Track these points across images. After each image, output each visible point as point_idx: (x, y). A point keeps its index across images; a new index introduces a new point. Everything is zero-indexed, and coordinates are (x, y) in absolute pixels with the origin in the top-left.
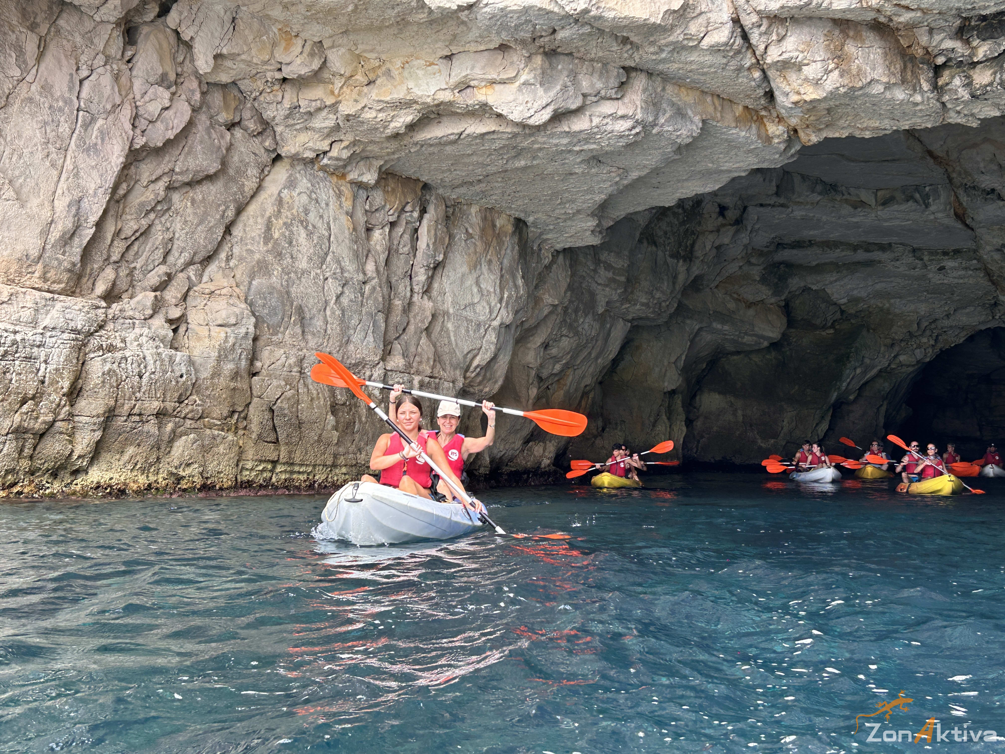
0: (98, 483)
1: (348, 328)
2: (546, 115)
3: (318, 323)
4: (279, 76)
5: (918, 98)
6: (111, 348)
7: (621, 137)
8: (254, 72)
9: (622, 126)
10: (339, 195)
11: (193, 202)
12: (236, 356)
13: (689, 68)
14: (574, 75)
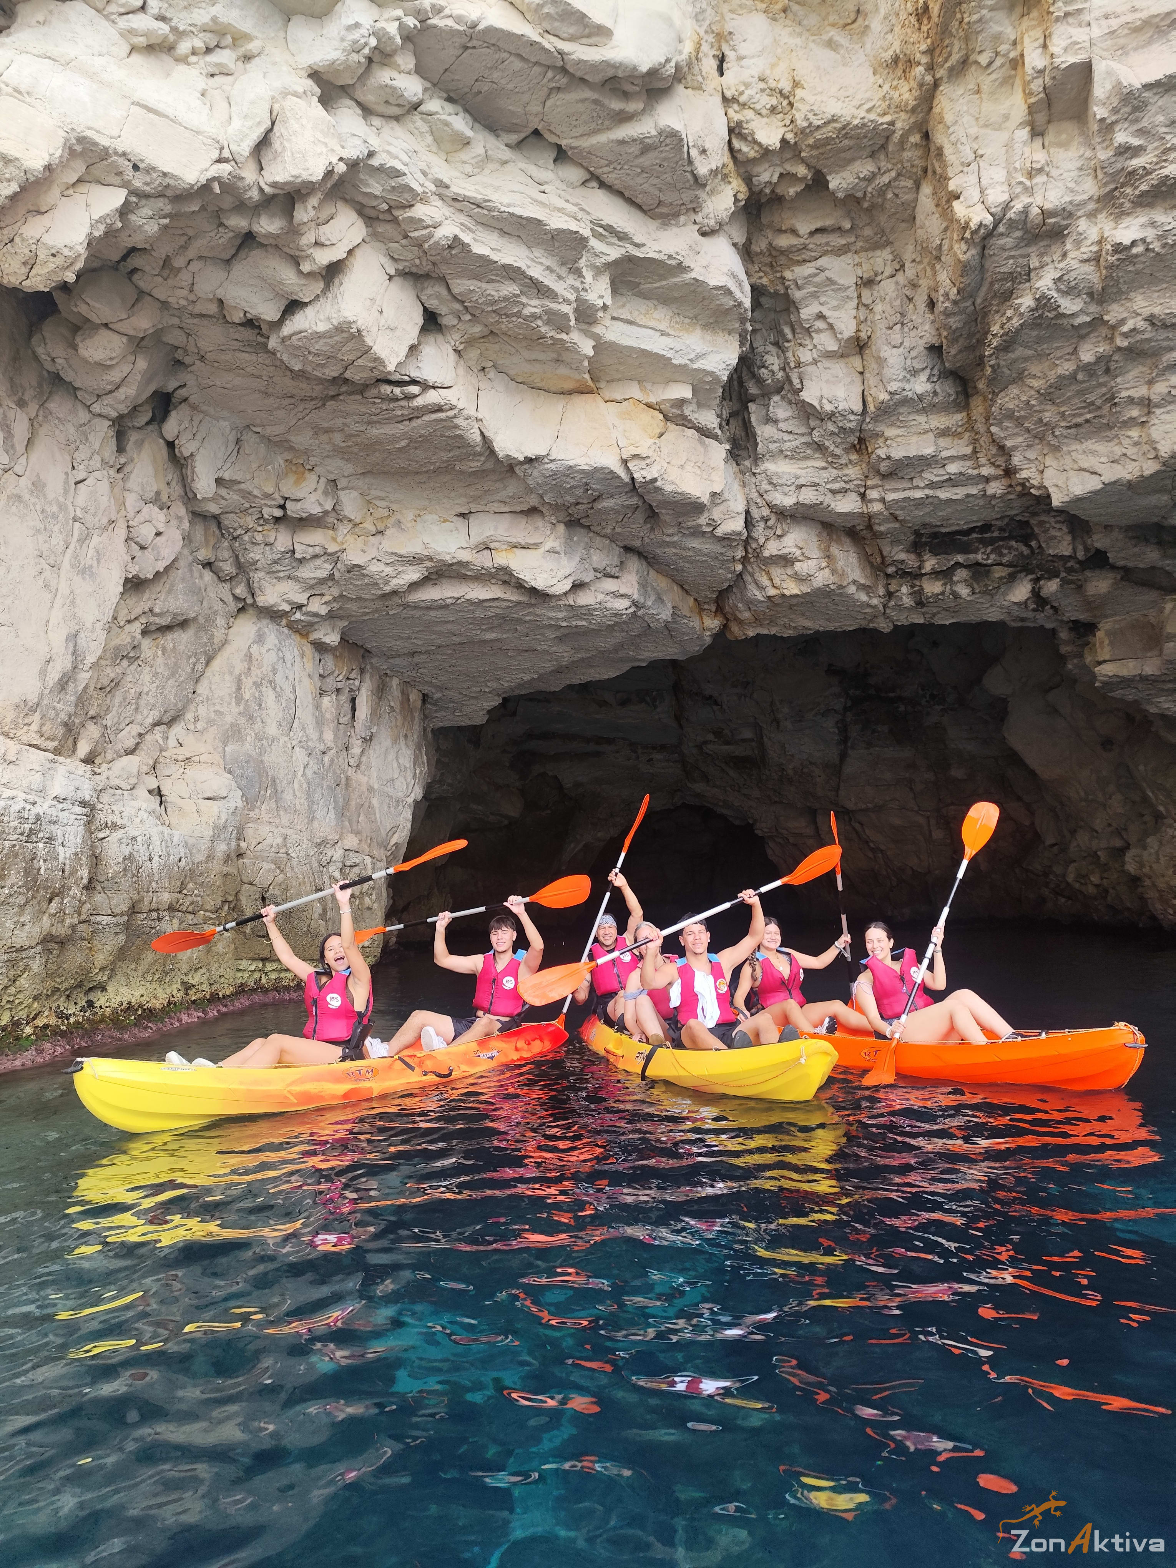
0: (129, 1003)
1: (313, 803)
2: (566, 586)
3: (288, 796)
4: (278, 513)
5: (875, 601)
6: (114, 827)
7: (615, 615)
8: (247, 505)
9: (621, 605)
10: (302, 656)
11: (164, 650)
12: (226, 835)
13: (684, 553)
14: (588, 547)
